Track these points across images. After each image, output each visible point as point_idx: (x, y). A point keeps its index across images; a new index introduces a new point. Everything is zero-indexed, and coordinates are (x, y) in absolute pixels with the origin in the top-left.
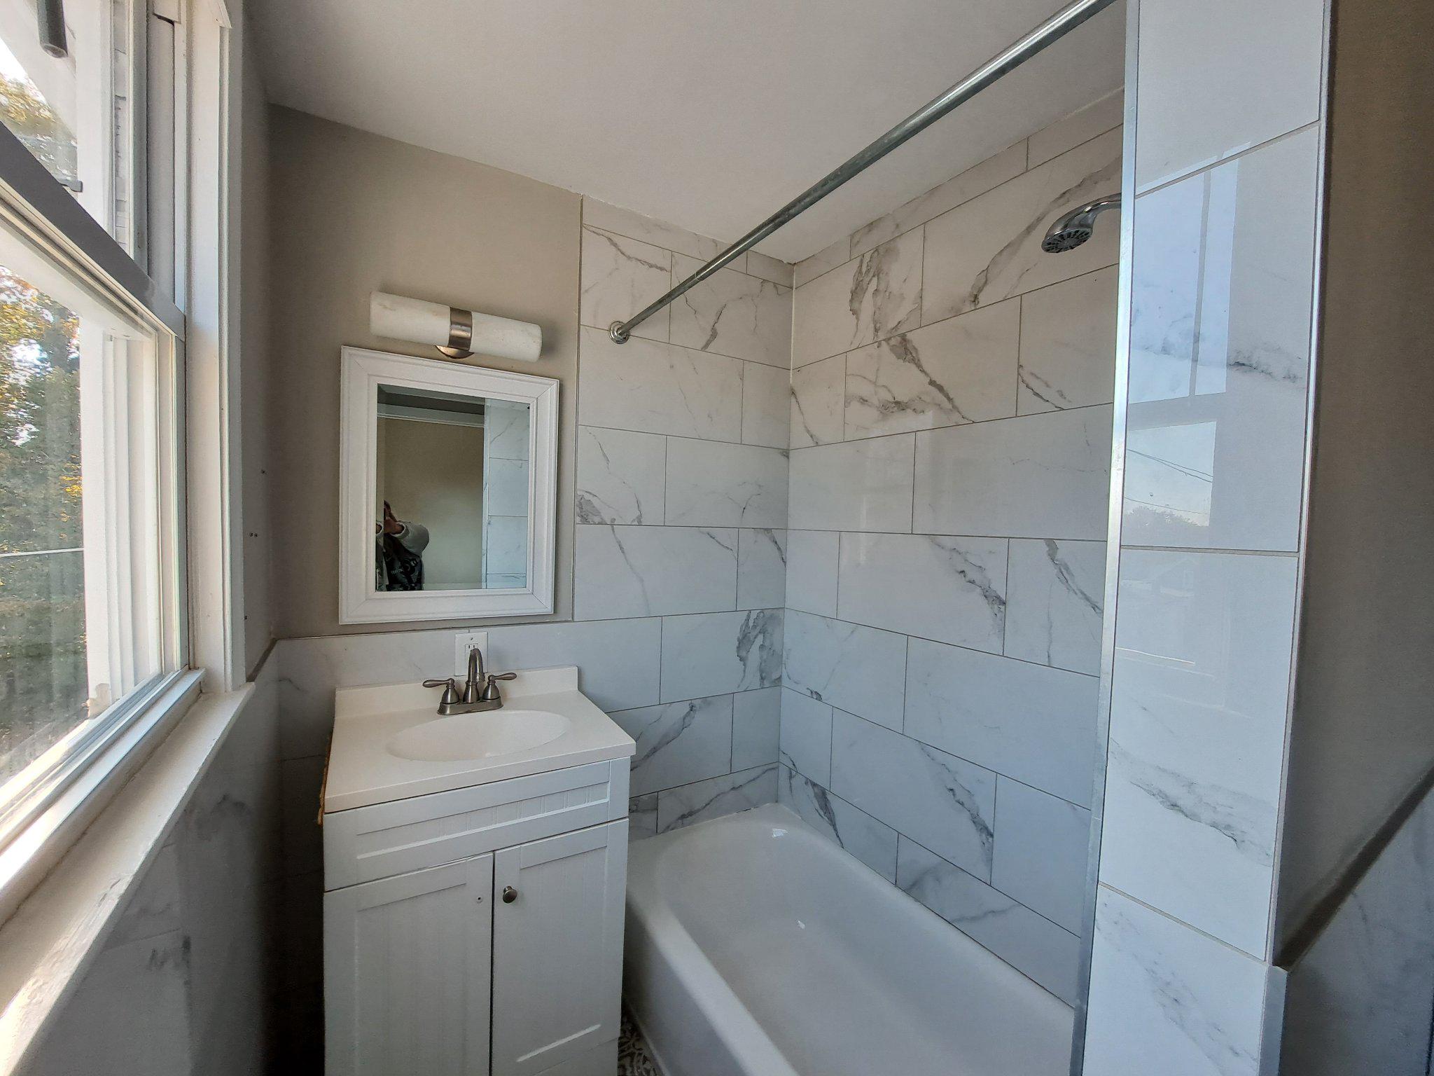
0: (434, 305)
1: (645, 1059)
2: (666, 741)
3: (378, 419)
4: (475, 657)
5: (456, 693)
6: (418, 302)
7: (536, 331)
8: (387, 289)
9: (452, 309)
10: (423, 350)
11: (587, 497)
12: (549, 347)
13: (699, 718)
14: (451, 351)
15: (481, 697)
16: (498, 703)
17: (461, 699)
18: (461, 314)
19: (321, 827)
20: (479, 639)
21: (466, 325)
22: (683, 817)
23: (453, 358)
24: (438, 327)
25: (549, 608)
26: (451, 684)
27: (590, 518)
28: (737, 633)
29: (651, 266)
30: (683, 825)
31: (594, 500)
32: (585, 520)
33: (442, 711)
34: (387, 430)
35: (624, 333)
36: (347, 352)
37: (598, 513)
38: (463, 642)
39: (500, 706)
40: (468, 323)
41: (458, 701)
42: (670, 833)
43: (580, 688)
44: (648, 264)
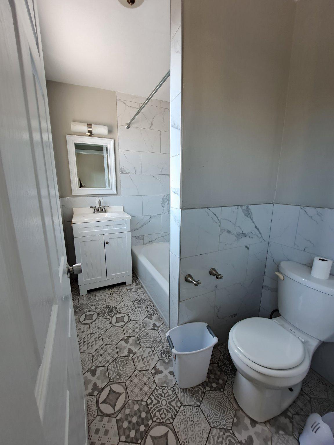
0: (84, 124)
1: (138, 281)
2: (145, 224)
3: (76, 154)
4: (99, 201)
5: (97, 209)
6: (80, 123)
7: (106, 128)
8: (74, 121)
9: (88, 124)
10: (82, 134)
11: (122, 167)
12: (110, 131)
13: (153, 220)
14: (89, 134)
15: (102, 210)
16: (105, 212)
17: (98, 211)
18: (89, 125)
19: (72, 226)
20: (101, 198)
21: (91, 128)
22: (150, 242)
23: (89, 136)
24: (85, 129)
25: (115, 193)
26: (95, 207)
27: (124, 172)
28: (161, 200)
29: (134, 108)
30: (150, 243)
31: (124, 168)
32: (122, 173)
33: (94, 213)
34: (78, 156)
35: (129, 127)
36: (67, 136)
37: (125, 171)
38: (97, 199)
39: (106, 212)
40: (91, 127)
41: (97, 211)
42: (146, 245)
43: (124, 210)
44: (134, 107)
